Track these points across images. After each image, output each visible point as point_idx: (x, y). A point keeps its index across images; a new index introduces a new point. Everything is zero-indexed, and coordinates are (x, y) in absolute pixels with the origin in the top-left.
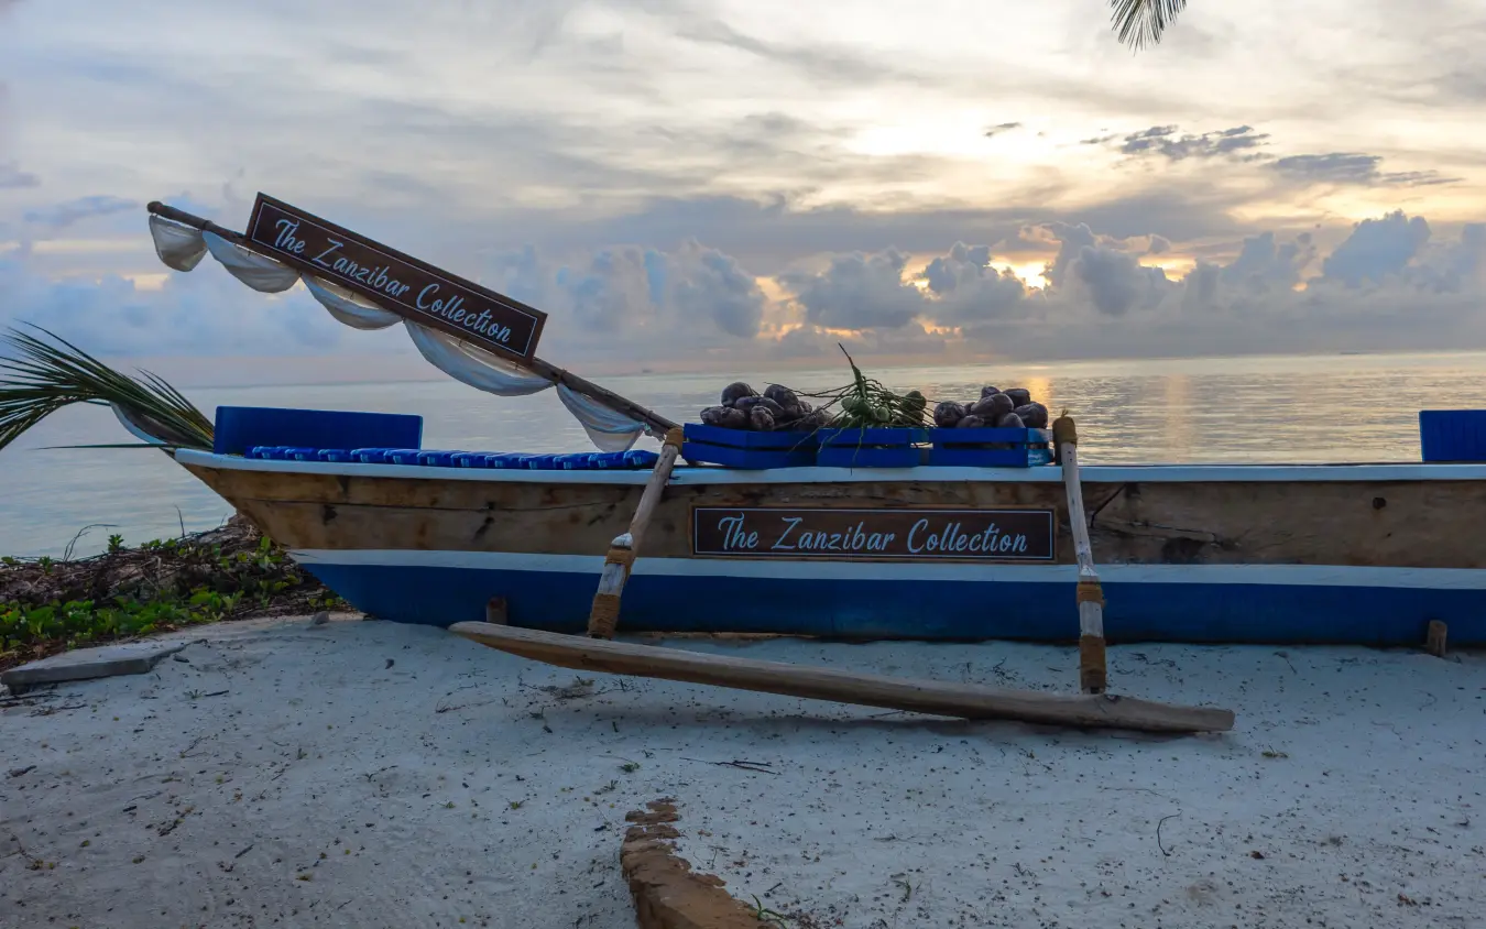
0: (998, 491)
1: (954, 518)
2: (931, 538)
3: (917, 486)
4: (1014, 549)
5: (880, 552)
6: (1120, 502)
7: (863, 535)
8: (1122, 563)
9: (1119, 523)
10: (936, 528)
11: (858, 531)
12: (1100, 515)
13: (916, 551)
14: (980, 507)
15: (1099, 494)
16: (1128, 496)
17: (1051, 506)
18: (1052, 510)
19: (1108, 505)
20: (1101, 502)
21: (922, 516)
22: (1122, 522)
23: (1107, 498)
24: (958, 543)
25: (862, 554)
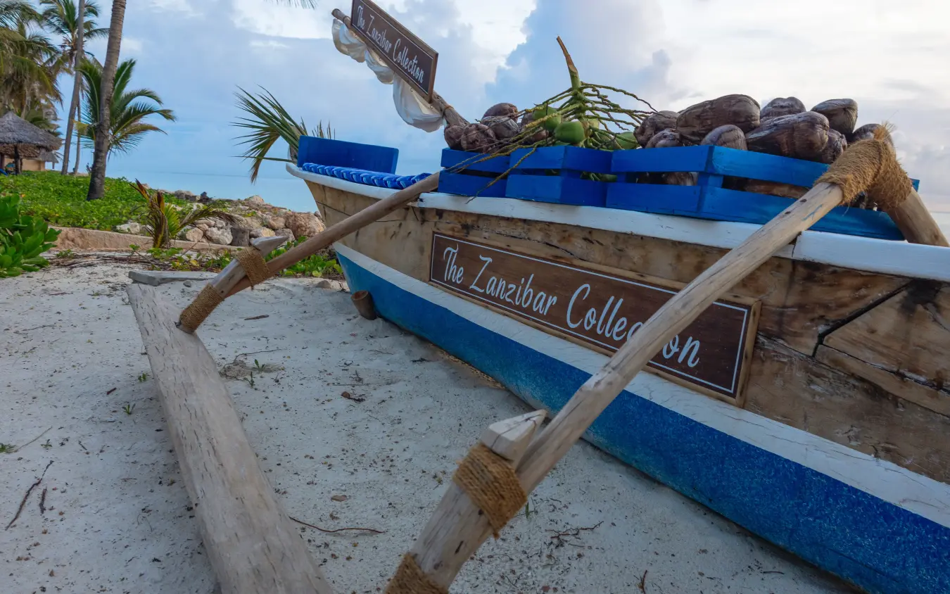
0: (679, 258)
1: (620, 290)
2: (589, 314)
3: (590, 235)
4: (680, 360)
5: (541, 316)
6: (887, 319)
7: (531, 290)
8: (860, 448)
9: (874, 366)
10: (597, 301)
11: (528, 286)
12: (835, 339)
13: (572, 326)
14: (649, 279)
15: (844, 294)
16: (907, 310)
17: (749, 300)
18: (749, 307)
19: (858, 321)
20: (846, 312)
21: (587, 279)
22: (881, 363)
23: (860, 305)
24: (616, 329)
25: (526, 314)
